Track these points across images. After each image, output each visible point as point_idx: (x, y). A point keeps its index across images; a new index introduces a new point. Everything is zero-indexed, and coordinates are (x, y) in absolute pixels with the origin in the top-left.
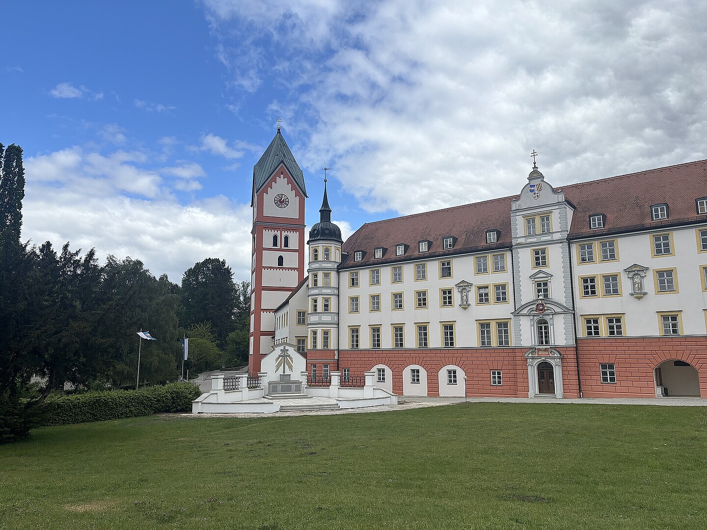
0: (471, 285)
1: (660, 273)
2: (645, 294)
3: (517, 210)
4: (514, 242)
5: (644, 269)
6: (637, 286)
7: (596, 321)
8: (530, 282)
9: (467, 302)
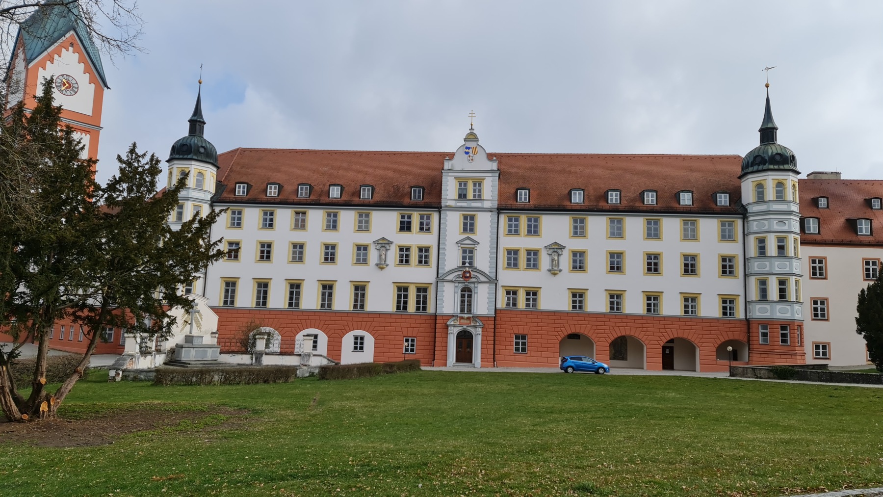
0: (392, 243)
1: (575, 254)
2: (560, 271)
3: (451, 170)
4: (443, 203)
5: (562, 247)
6: (554, 262)
7: (515, 293)
8: (456, 247)
9: (385, 261)
